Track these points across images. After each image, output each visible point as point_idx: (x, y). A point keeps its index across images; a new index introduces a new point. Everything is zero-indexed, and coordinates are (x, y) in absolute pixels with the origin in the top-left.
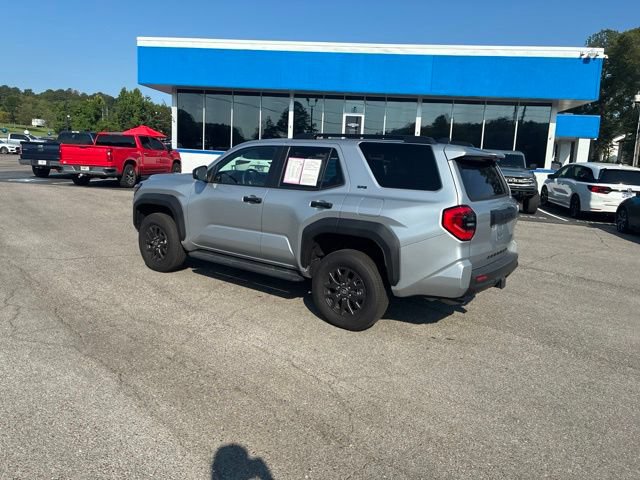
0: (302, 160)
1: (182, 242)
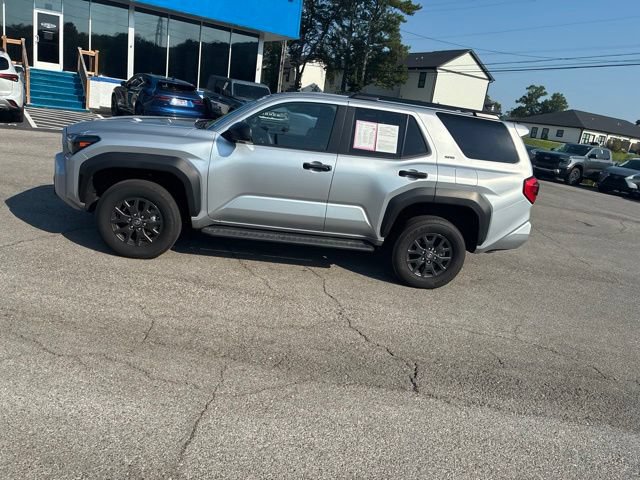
0: (374, 125)
1: (193, 218)
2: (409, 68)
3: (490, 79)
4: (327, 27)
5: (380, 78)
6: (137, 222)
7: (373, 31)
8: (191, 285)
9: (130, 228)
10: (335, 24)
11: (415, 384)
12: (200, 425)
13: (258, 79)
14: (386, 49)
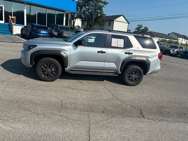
0: (117, 39)
1: (66, 69)
2: (106, 20)
3: (128, 23)
4: (82, 9)
5: (98, 23)
6: (49, 71)
7: (95, 10)
8: (68, 89)
9: (46, 73)
10: (84, 8)
11: (143, 115)
12: (90, 133)
13: (64, 24)
14: (99, 15)
